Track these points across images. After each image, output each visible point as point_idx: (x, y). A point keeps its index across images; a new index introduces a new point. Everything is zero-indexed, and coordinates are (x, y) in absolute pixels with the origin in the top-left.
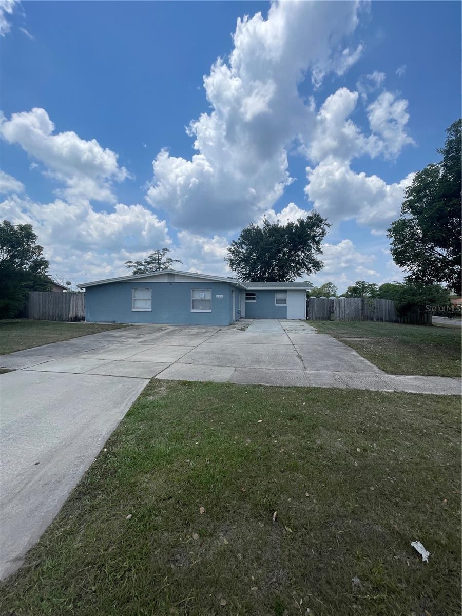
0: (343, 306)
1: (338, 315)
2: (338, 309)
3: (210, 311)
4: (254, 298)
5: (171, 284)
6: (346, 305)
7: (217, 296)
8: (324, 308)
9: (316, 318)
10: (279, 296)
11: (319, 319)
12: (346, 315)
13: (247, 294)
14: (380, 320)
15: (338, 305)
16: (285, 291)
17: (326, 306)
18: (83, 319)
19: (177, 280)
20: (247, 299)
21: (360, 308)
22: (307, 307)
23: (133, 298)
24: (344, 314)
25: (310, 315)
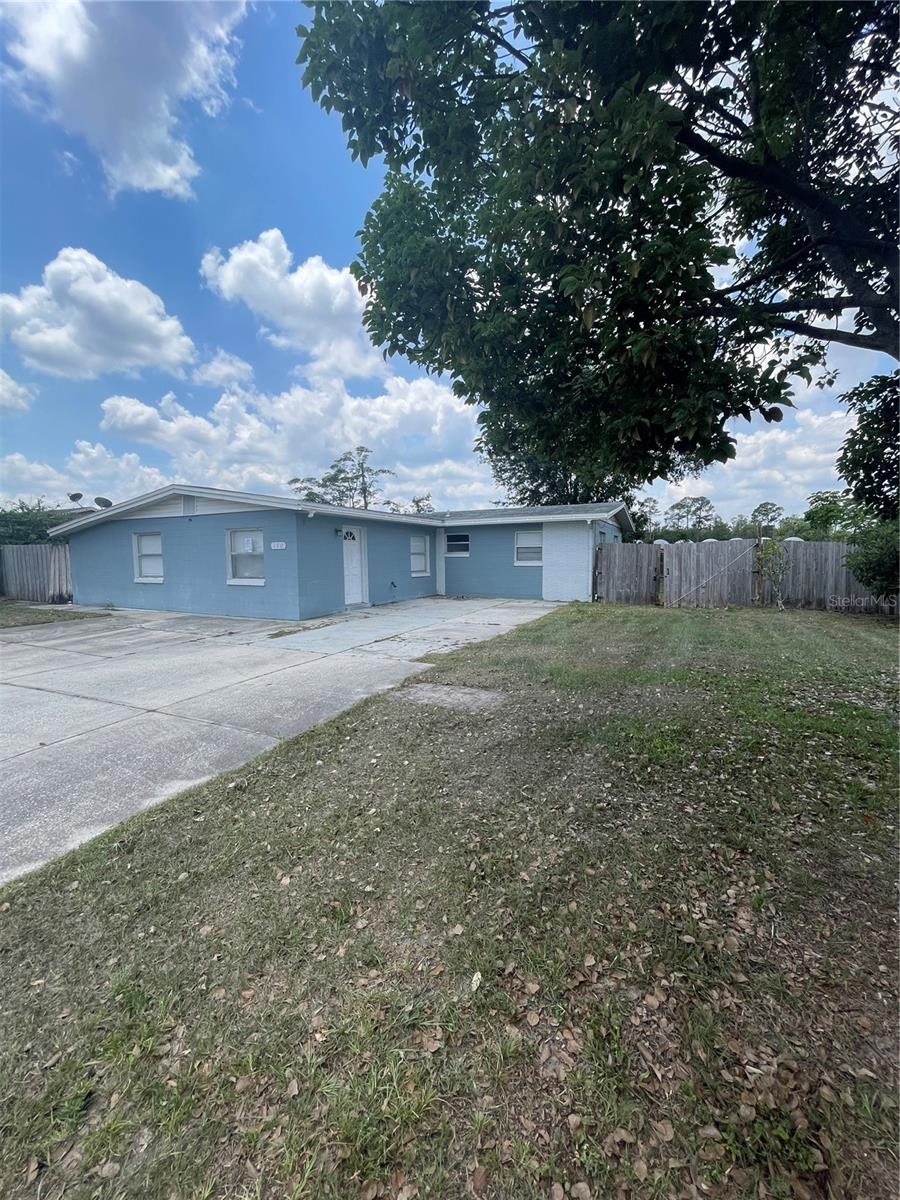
0: (693, 564)
1: (675, 589)
2: (676, 573)
3: (261, 582)
4: (466, 548)
5: (190, 519)
6: (703, 562)
7: (274, 546)
8: (639, 568)
9: (619, 599)
10: (525, 540)
11: (627, 600)
12: (702, 591)
13: (450, 539)
14: (814, 605)
15: (675, 561)
16: (538, 526)
17: (645, 564)
18: (70, 598)
19: (200, 510)
20: (450, 549)
21: (749, 569)
22: (595, 568)
23: (136, 555)
24: (693, 589)
25: (602, 591)
